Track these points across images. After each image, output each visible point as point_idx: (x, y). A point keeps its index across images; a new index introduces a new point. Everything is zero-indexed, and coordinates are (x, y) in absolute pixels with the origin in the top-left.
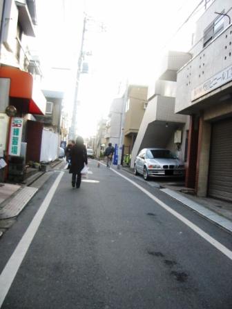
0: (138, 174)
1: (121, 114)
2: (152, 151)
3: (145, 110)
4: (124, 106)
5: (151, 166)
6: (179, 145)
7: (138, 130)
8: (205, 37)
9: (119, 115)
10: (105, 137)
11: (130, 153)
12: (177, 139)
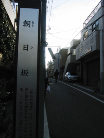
0: (66, 81)
1: (58, 59)
2: (70, 73)
3: (67, 58)
4: (59, 57)
5: (70, 78)
6: (79, 70)
7: (65, 66)
8: (83, 37)
9: (57, 60)
10: (52, 69)
11: (63, 74)
12: (78, 68)
